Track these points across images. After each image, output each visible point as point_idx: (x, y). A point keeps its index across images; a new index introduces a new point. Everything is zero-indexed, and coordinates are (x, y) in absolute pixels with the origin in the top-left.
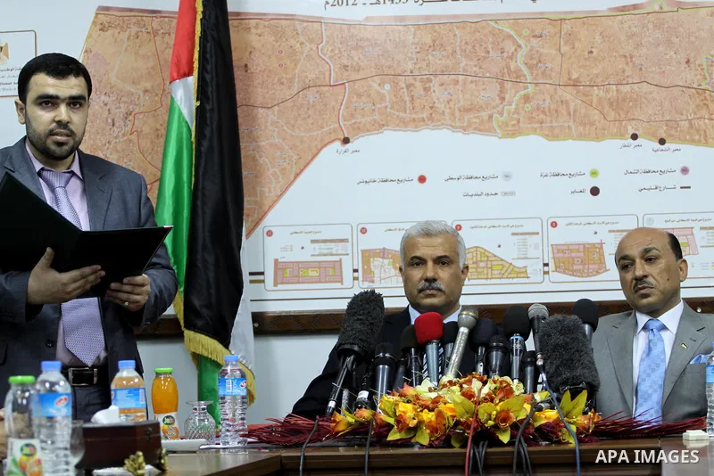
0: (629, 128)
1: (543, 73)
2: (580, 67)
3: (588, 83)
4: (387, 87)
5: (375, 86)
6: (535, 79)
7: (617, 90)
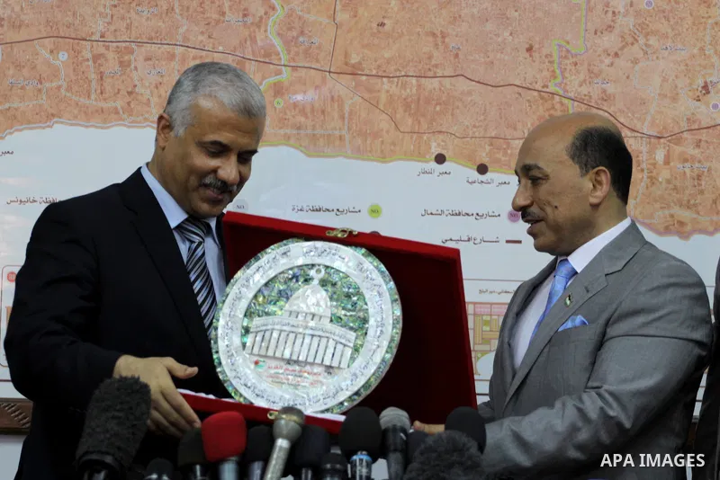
0: (434, 145)
1: (306, 52)
2: (364, 46)
3: (374, 72)
4: (63, 56)
5: (45, 54)
6: (294, 60)
7: (419, 86)
